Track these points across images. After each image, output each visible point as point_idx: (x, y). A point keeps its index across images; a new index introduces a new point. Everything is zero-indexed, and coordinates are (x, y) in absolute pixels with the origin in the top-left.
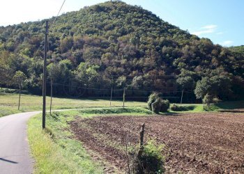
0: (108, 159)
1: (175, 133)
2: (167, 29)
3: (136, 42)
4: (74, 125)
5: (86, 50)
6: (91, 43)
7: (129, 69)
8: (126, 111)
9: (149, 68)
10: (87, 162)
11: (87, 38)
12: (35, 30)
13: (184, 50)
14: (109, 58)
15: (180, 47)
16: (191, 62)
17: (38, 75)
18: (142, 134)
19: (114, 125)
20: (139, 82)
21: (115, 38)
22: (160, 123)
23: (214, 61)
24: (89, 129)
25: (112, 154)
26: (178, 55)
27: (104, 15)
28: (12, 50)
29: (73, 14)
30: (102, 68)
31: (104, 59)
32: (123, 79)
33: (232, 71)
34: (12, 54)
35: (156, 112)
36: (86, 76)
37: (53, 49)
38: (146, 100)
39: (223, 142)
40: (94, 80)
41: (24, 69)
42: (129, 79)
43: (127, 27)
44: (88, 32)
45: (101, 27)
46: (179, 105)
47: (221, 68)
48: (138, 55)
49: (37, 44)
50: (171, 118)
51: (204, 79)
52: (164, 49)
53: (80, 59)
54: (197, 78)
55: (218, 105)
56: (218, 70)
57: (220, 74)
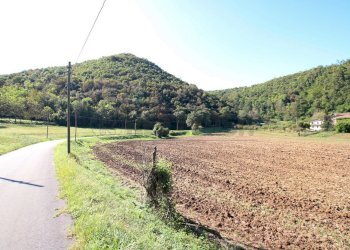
0: (125, 174)
1: (174, 151)
2: (166, 76)
3: (143, 85)
4: (96, 149)
5: (105, 91)
6: (108, 85)
7: (139, 106)
8: (137, 137)
9: (154, 105)
10: (108, 179)
11: (105, 81)
12: (61, 73)
13: (179, 92)
14: (123, 97)
15: (176, 90)
16: (184, 101)
17: (64, 109)
18: (154, 154)
19: (128, 148)
20: (146, 115)
21: (127, 82)
22: (163, 145)
23: (199, 101)
24: (108, 151)
25: (129, 170)
26: (174, 96)
27: (119, 64)
28: (40, 89)
29: (94, 62)
30: (118, 105)
31: (119, 97)
32: (134, 113)
33: (210, 107)
34: (40, 93)
35: (160, 137)
36: (105, 111)
37: (76, 89)
38: (152, 129)
39: (207, 156)
40: (112, 114)
41: (51, 105)
42: (139, 113)
43: (136, 74)
44: (106, 77)
45: (116, 73)
46: (176, 132)
47: (204, 105)
48: (146, 95)
49: (63, 85)
50: (171, 141)
51: (192, 113)
52: (164, 91)
53: (99, 97)
54: (187, 112)
55: (203, 131)
56: (201, 106)
57: (203, 109)
